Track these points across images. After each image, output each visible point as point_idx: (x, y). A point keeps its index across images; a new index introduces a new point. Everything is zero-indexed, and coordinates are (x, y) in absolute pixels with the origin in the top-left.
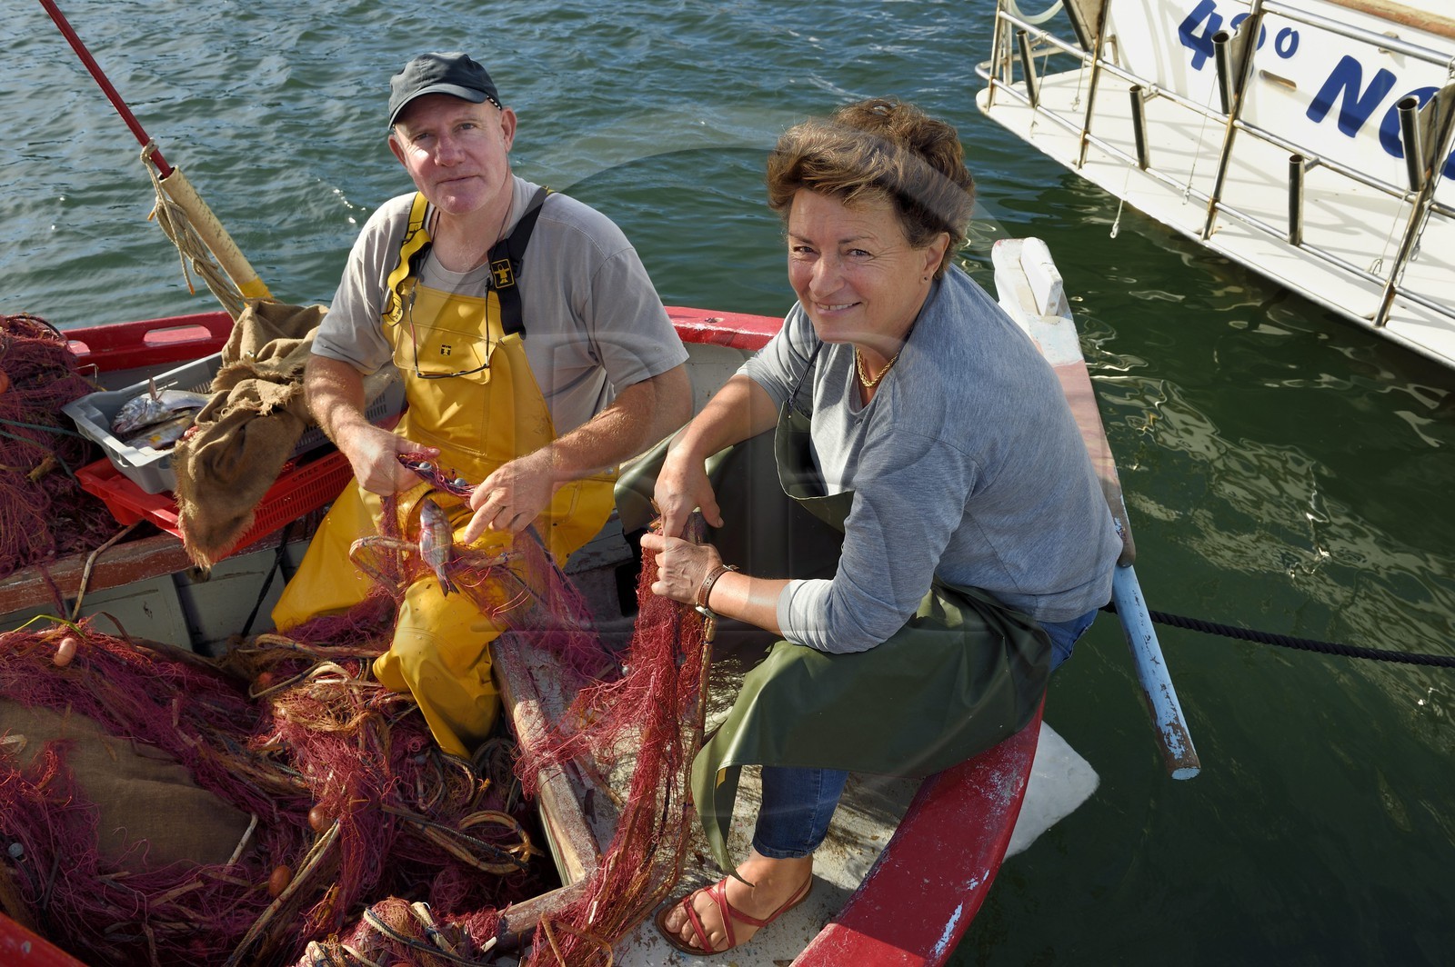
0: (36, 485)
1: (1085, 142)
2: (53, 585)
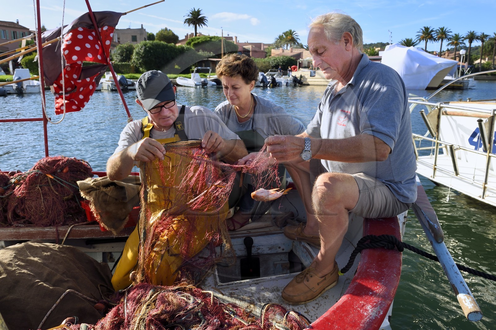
0: (65, 202)
1: (435, 169)
2: (58, 233)
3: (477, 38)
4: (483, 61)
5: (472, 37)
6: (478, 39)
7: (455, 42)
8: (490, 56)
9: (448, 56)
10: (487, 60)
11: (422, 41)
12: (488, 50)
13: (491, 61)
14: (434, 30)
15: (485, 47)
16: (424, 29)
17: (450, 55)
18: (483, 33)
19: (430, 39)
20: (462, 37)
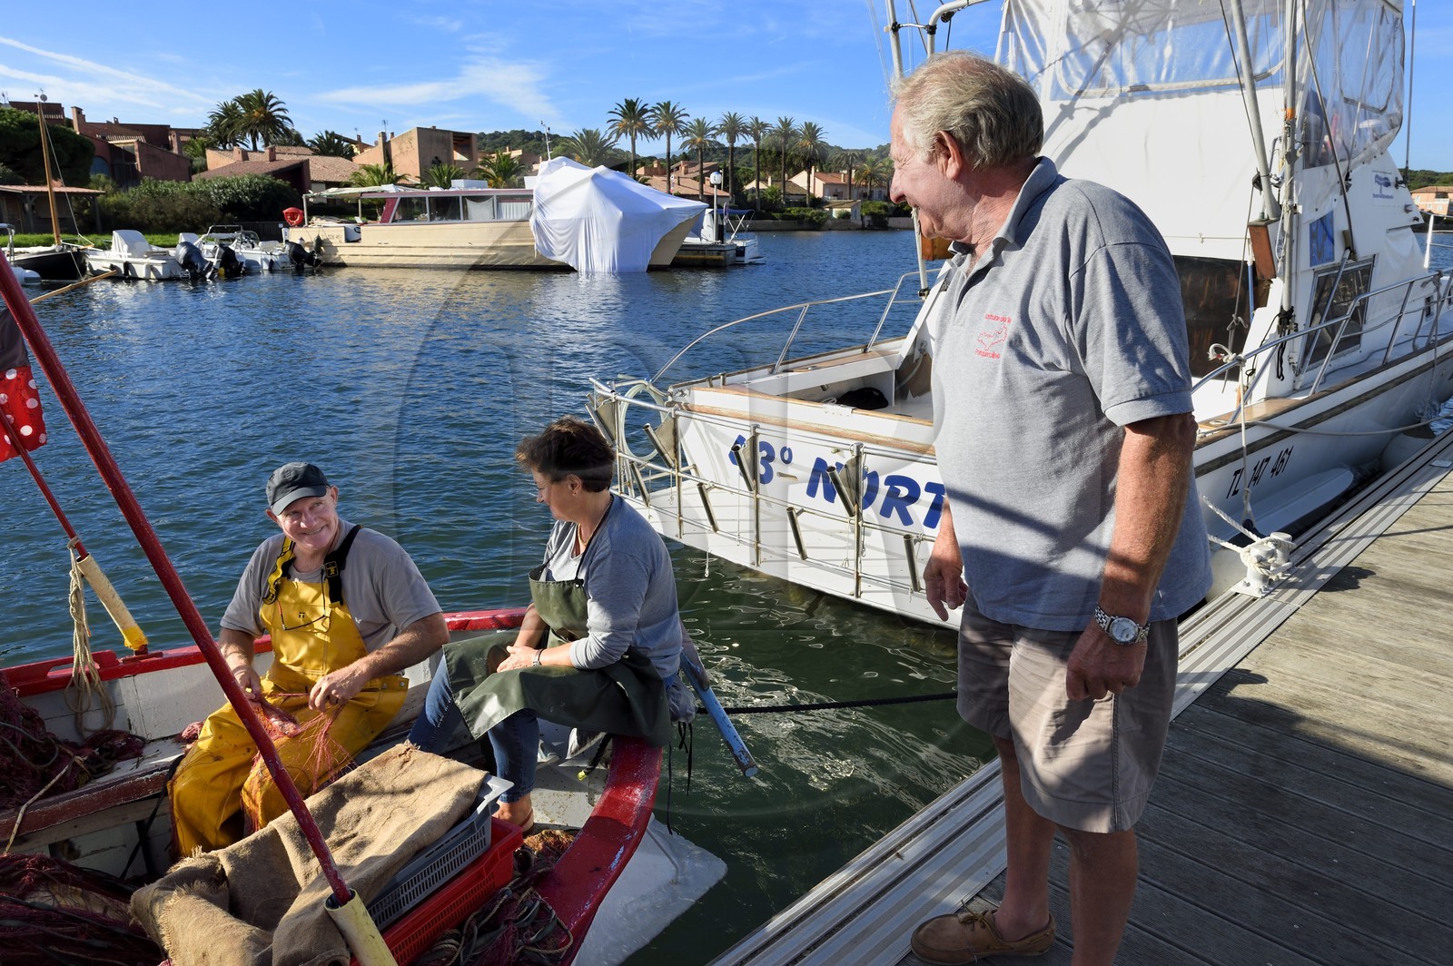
1: (681, 522)
3: (745, 131)
4: (762, 186)
5: (733, 128)
6: (747, 133)
7: (699, 140)
8: (776, 173)
9: (686, 173)
10: (770, 184)
11: (623, 135)
12: (769, 158)
13: (778, 186)
14: (649, 108)
15: (763, 151)
16: (623, 104)
17: (690, 170)
18: (757, 119)
19: (640, 132)
20: (711, 126)
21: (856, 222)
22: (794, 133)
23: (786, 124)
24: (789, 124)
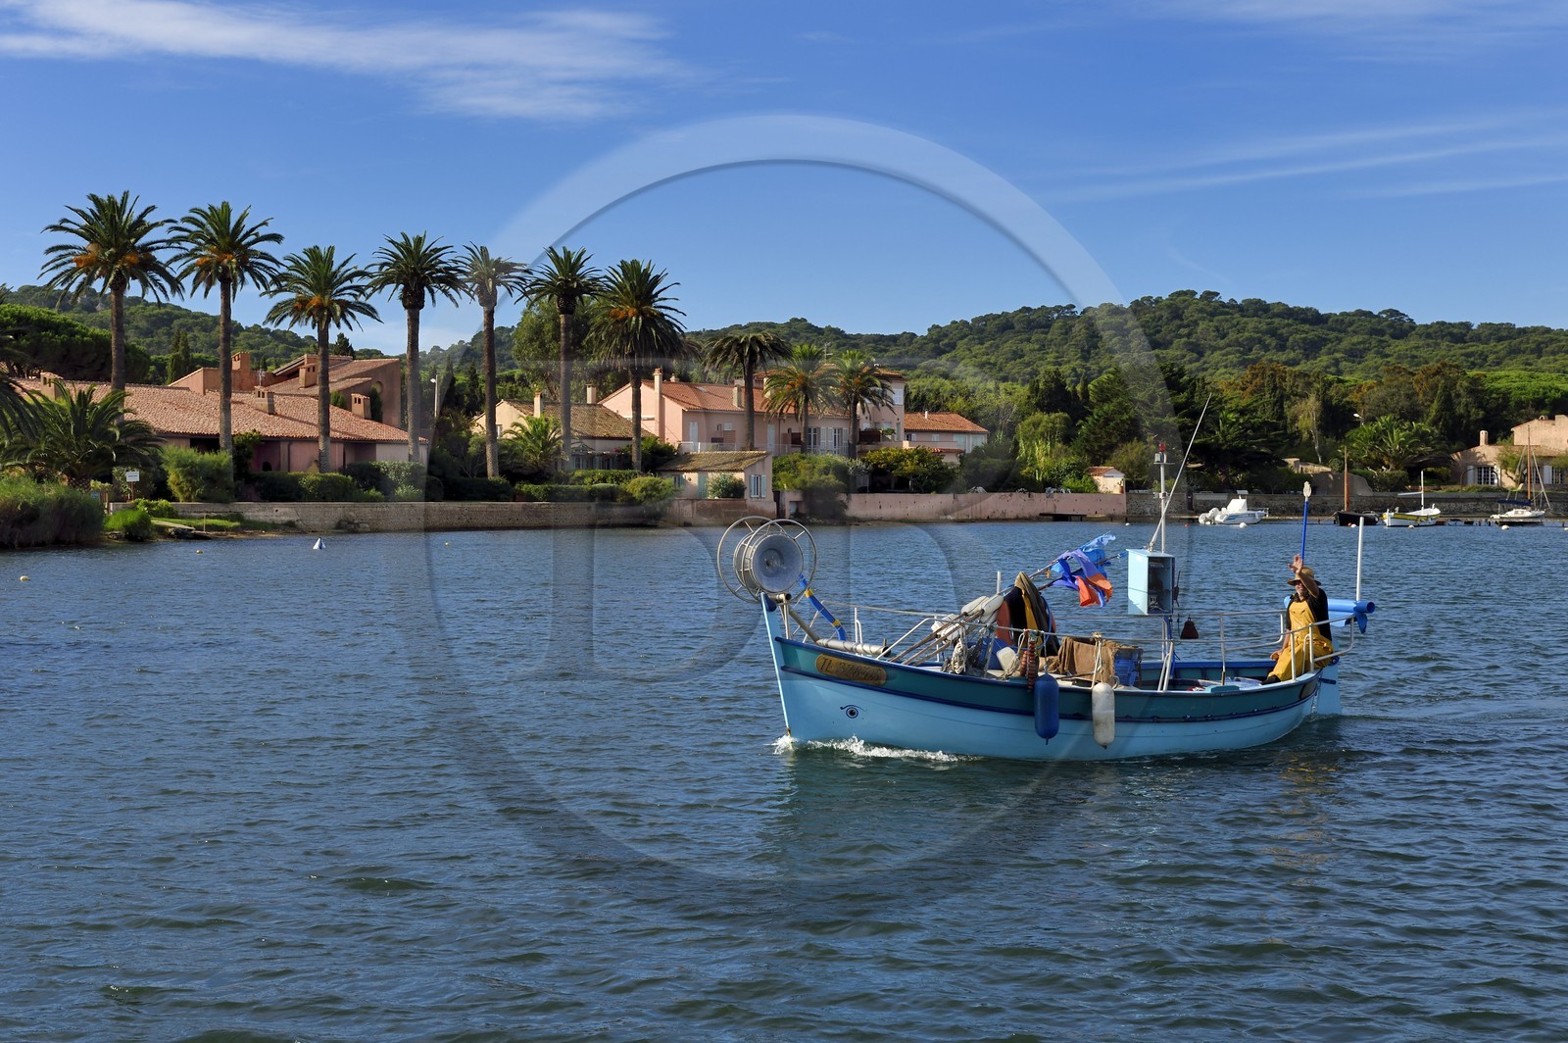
5: (415, 273)
7: (316, 299)
10: (535, 413)
14: (160, 218)
16: (88, 206)
18: (484, 251)
21: (759, 505)
22: (590, 288)
23: (569, 265)
24: (577, 265)
